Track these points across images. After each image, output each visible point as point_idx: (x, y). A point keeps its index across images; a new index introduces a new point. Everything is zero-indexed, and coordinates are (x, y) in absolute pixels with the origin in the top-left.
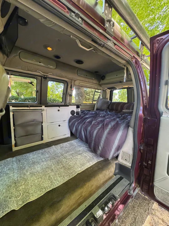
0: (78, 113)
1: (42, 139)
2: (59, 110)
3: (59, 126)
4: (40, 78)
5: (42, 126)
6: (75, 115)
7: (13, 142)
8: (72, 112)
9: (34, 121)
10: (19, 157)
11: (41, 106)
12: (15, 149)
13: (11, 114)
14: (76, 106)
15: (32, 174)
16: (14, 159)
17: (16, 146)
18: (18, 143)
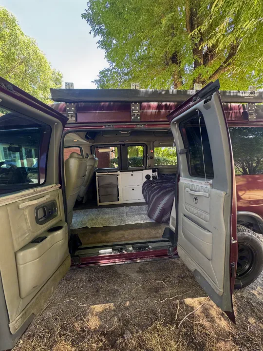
0: (154, 177)
1: (118, 200)
2: (132, 175)
3: (133, 189)
4: (119, 146)
5: (118, 188)
6: (151, 179)
7: (98, 199)
8: (148, 177)
9: (111, 183)
10: (99, 209)
11: (117, 172)
12: (99, 204)
13: (97, 178)
14: (151, 170)
15: (102, 218)
16: (97, 210)
17: (100, 202)
18: (101, 200)
